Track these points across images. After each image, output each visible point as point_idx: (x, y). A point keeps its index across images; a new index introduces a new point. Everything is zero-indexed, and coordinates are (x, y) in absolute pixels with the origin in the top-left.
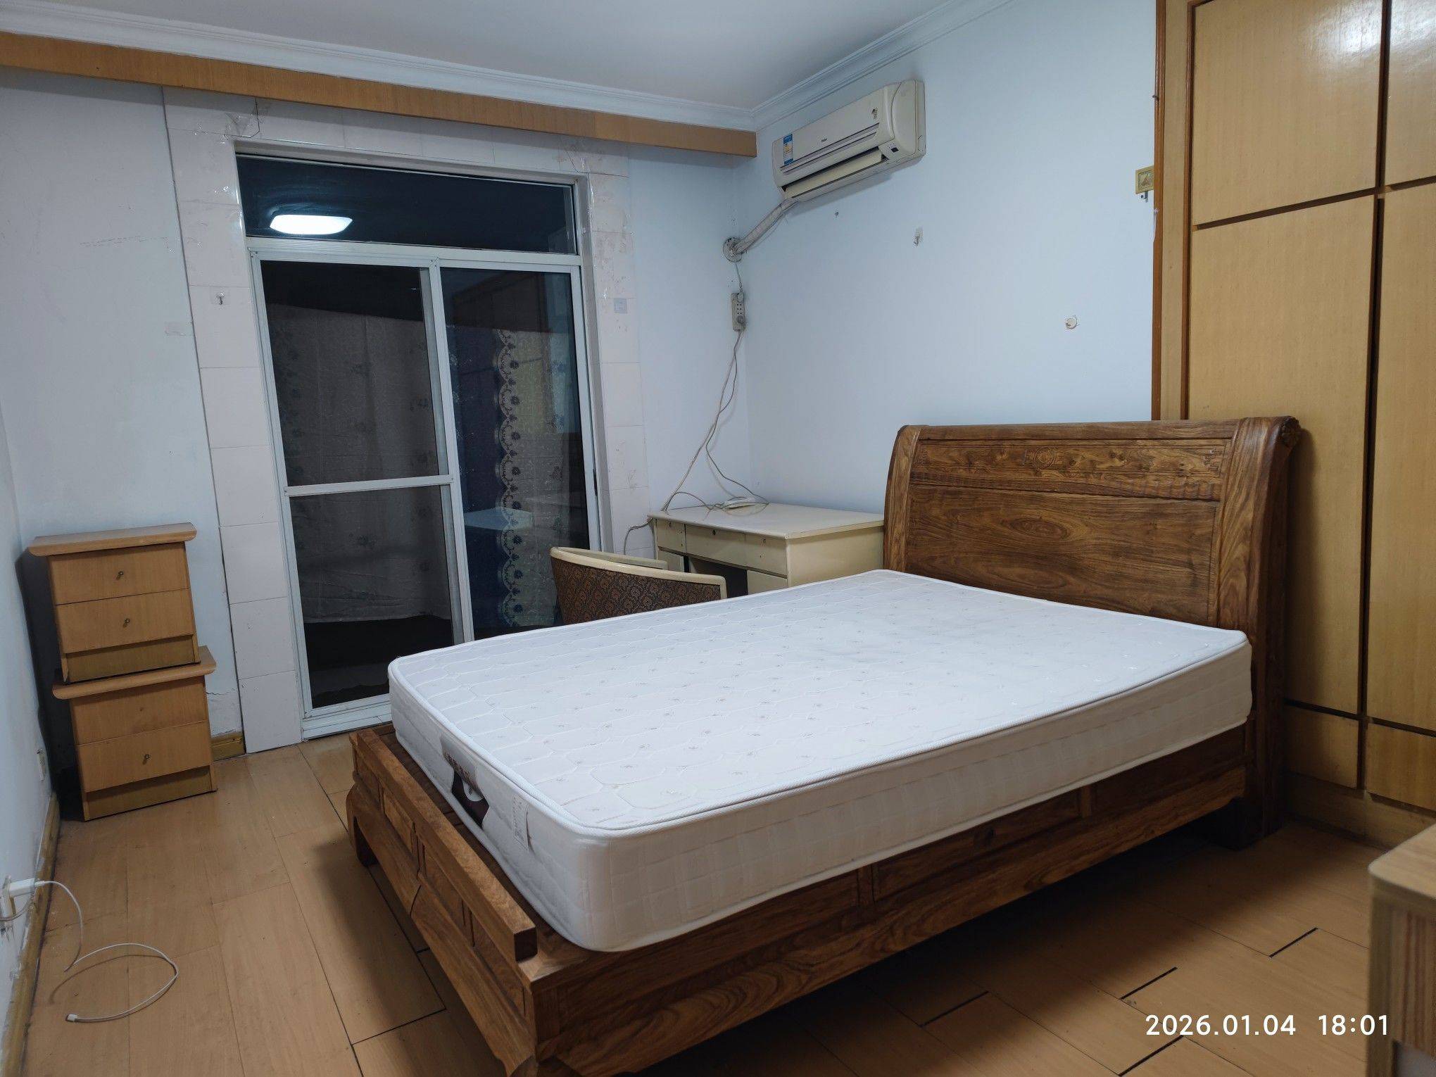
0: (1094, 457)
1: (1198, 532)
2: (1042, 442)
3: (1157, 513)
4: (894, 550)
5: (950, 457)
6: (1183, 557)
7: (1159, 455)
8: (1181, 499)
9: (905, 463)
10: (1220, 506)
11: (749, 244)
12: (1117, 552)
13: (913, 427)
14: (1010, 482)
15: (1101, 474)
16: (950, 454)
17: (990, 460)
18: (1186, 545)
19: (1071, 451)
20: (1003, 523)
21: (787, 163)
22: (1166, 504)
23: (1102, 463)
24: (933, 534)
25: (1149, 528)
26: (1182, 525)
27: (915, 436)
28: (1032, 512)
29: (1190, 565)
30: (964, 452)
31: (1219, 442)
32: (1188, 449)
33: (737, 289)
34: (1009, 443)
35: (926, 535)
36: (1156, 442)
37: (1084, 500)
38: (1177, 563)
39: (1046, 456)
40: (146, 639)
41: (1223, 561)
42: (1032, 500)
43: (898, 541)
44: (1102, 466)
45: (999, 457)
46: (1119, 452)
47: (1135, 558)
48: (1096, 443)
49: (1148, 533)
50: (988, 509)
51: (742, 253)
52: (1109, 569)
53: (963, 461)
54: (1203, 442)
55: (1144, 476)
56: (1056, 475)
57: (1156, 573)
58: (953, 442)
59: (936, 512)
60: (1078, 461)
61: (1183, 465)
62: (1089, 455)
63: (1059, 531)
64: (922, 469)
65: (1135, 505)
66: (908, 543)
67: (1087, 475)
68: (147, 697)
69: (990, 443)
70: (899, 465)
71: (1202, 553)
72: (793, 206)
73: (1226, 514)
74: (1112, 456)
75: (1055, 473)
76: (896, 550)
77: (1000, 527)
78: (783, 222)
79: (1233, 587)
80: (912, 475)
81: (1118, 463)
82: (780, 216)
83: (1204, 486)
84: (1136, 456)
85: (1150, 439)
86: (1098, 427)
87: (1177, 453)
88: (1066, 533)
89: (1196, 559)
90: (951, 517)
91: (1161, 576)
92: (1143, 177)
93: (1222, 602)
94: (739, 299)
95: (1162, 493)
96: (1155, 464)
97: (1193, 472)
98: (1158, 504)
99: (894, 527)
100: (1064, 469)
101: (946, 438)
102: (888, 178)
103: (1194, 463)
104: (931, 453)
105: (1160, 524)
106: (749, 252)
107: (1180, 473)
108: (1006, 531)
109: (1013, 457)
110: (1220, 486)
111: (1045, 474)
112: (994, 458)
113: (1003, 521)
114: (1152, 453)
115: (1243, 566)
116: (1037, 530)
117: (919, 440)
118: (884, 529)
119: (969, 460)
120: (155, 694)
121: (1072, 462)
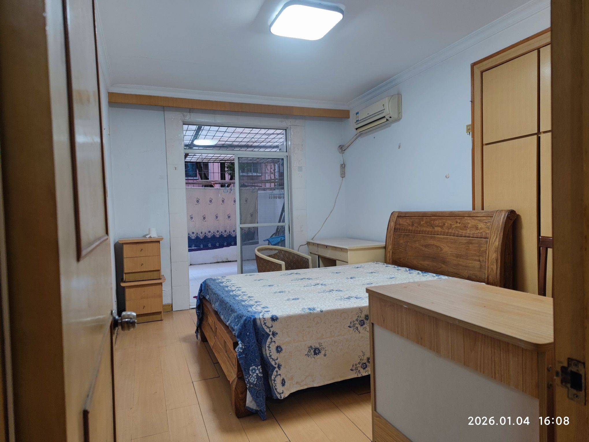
0: (451, 223)
1: (482, 249)
2: (436, 217)
3: (470, 243)
4: (388, 255)
5: (407, 222)
6: (477, 258)
7: (471, 222)
8: (477, 238)
9: (392, 224)
10: (488, 240)
11: (346, 148)
12: (458, 256)
13: (396, 212)
14: (425, 231)
15: (453, 229)
16: (407, 221)
17: (419, 224)
18: (478, 254)
19: (444, 221)
20: (422, 246)
21: (357, 121)
22: (473, 239)
23: (453, 225)
24: (401, 250)
25: (467, 248)
26: (477, 247)
27: (397, 215)
28: (431, 242)
29: (479, 261)
30: (412, 220)
31: (490, 218)
32: (480, 220)
33: (342, 163)
34: (426, 217)
35: (398, 250)
36: (470, 218)
37: (448, 238)
38: (475, 260)
39: (437, 222)
40: (147, 270)
41: (489, 260)
42: (431, 238)
43: (389, 252)
44: (453, 226)
45: (422, 223)
46: (459, 221)
47: (463, 258)
48: (452, 218)
49: (467, 249)
50: (418, 241)
51: (344, 150)
52: (455, 262)
53: (411, 224)
54: (484, 218)
55: (466, 229)
56: (439, 229)
57: (469, 263)
58: (408, 217)
59: (401, 242)
60: (446, 224)
61: (478, 226)
62: (450, 222)
63: (439, 249)
64: (398, 226)
65: (464, 240)
66: (393, 253)
67: (449, 229)
68: (146, 288)
69: (420, 218)
70: (390, 225)
71: (483, 257)
72: (361, 135)
73: (490, 243)
74: (457, 222)
75: (439, 228)
76: (389, 255)
77: (421, 247)
78: (357, 140)
79: (492, 269)
80: (395, 229)
81: (458, 225)
82: (356, 138)
83: (484, 233)
84: (464, 222)
85: (469, 217)
86: (453, 212)
87: (476, 222)
88: (442, 250)
89: (481, 259)
90: (406, 243)
91: (470, 265)
92: (468, 127)
93: (489, 274)
94: (343, 166)
95: (471, 236)
96: (469, 226)
97: (481, 228)
98: (470, 239)
99: (388, 247)
100: (442, 227)
101: (406, 216)
102: (390, 126)
103: (481, 225)
104: (401, 221)
105: (471, 246)
106: (347, 150)
107: (477, 229)
108: (423, 248)
109: (426, 223)
110: (489, 233)
111: (436, 229)
112: (420, 223)
113: (423, 245)
114: (469, 221)
115: (495, 261)
116: (433, 248)
117: (398, 216)
118: (385, 248)
119: (412, 223)
120: (148, 287)
121: (444, 224)
